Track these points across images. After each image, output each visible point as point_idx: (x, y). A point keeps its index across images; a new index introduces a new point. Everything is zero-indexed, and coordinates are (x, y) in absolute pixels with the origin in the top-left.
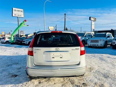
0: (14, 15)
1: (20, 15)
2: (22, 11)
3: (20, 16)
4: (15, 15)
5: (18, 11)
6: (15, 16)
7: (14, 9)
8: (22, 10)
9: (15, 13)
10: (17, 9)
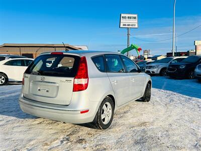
0: (121, 26)
1: (131, 24)
2: (135, 18)
3: (131, 27)
4: (124, 25)
5: (128, 18)
6: (124, 27)
7: (122, 15)
8: (136, 16)
9: (125, 21)
10: (127, 15)
